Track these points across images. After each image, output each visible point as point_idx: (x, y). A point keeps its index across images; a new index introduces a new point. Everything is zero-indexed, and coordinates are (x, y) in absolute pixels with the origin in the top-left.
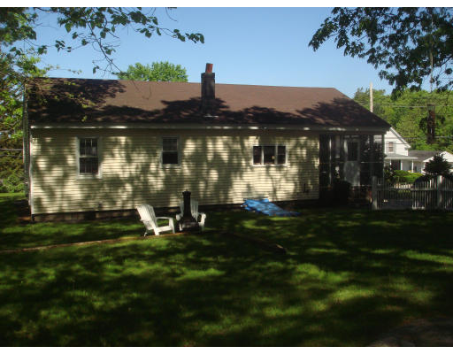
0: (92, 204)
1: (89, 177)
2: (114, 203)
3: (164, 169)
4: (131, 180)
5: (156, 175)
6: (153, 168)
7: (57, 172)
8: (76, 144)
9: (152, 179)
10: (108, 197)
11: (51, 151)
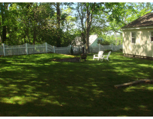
0: (134, 53)
1: (134, 44)
2: (138, 53)
3: (151, 43)
4: (143, 46)
5: (149, 45)
6: (148, 42)
7: (127, 42)
8: (131, 34)
9: (148, 46)
10: (137, 51)
11: (126, 36)
